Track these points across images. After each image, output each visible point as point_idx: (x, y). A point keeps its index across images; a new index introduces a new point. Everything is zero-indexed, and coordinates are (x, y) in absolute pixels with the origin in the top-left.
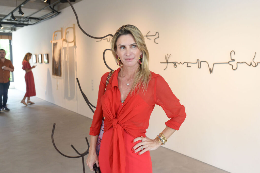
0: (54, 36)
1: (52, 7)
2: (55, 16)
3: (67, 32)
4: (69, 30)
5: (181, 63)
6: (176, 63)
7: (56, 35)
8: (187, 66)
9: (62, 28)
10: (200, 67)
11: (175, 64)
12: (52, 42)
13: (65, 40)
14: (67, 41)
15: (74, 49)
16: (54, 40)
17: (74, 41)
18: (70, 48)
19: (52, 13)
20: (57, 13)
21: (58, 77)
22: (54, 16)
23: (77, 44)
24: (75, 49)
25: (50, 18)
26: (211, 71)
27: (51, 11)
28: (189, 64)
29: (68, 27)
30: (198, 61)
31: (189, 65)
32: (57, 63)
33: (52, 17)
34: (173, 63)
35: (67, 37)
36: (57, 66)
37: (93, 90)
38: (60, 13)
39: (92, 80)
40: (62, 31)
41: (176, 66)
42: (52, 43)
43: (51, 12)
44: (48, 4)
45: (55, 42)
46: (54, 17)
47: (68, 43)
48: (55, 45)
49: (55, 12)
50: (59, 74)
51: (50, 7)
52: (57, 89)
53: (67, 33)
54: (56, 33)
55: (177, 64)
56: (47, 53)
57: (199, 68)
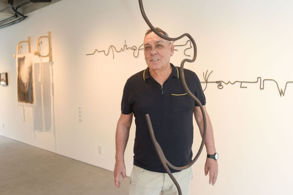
0: (19, 48)
1: (15, 9)
2: (19, 21)
3: (40, 42)
4: (42, 40)
5: (229, 82)
6: (222, 82)
7: (22, 47)
8: (241, 87)
9: (29, 38)
10: (262, 87)
11: (220, 84)
12: (15, 56)
13: (37, 54)
14: (40, 56)
15: (50, 65)
16: (18, 54)
17: (50, 55)
18: (44, 63)
19: (15, 17)
20: (21, 17)
21: (29, 104)
22: (17, 21)
23: (53, 60)
24: (52, 65)
25: (11, 25)
26: (282, 93)
27: (13, 15)
28: (243, 83)
29: (41, 36)
30: (259, 79)
31: (244, 85)
32: (25, 85)
33: (13, 23)
34: (216, 82)
35: (40, 50)
36: (27, 89)
37: (80, 120)
38: (27, 18)
39: (80, 108)
40: (29, 42)
41: (221, 87)
42: (15, 58)
43: (13, 17)
44: (10, 5)
45: (21, 56)
46: (16, 23)
47: (41, 58)
48: (21, 60)
49: (19, 15)
50: (30, 100)
51: (13, 8)
52: (25, 121)
53: (40, 44)
54: (22, 44)
55: (223, 84)
56: (6, 72)
57: (261, 89)
